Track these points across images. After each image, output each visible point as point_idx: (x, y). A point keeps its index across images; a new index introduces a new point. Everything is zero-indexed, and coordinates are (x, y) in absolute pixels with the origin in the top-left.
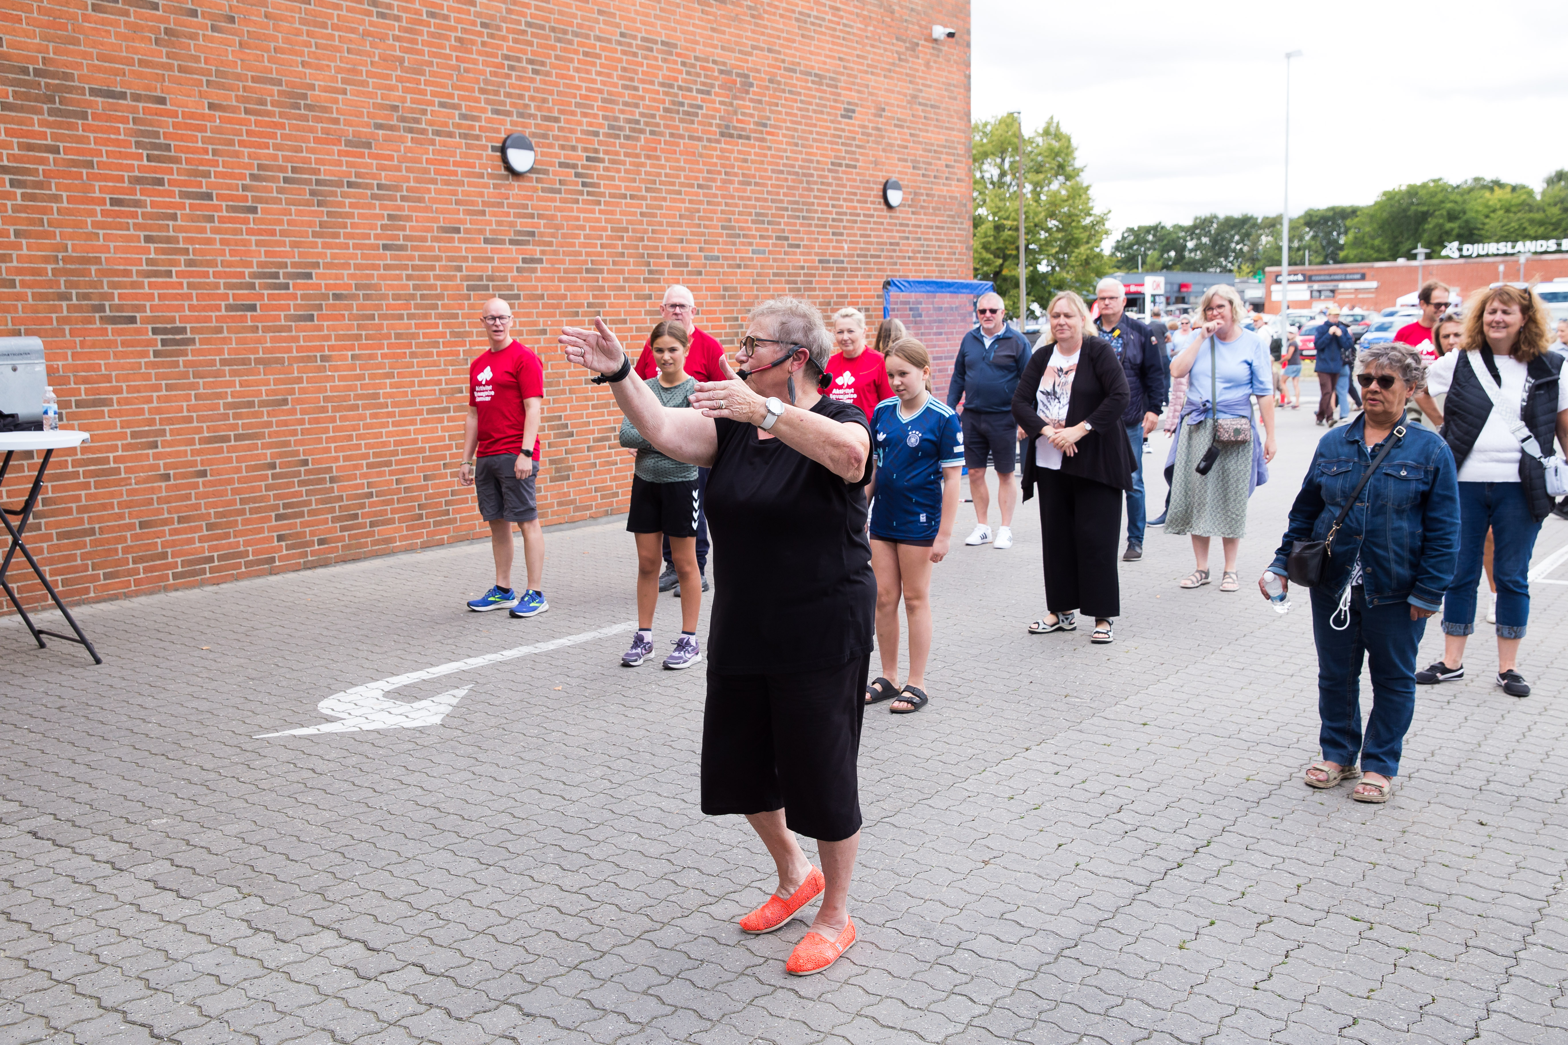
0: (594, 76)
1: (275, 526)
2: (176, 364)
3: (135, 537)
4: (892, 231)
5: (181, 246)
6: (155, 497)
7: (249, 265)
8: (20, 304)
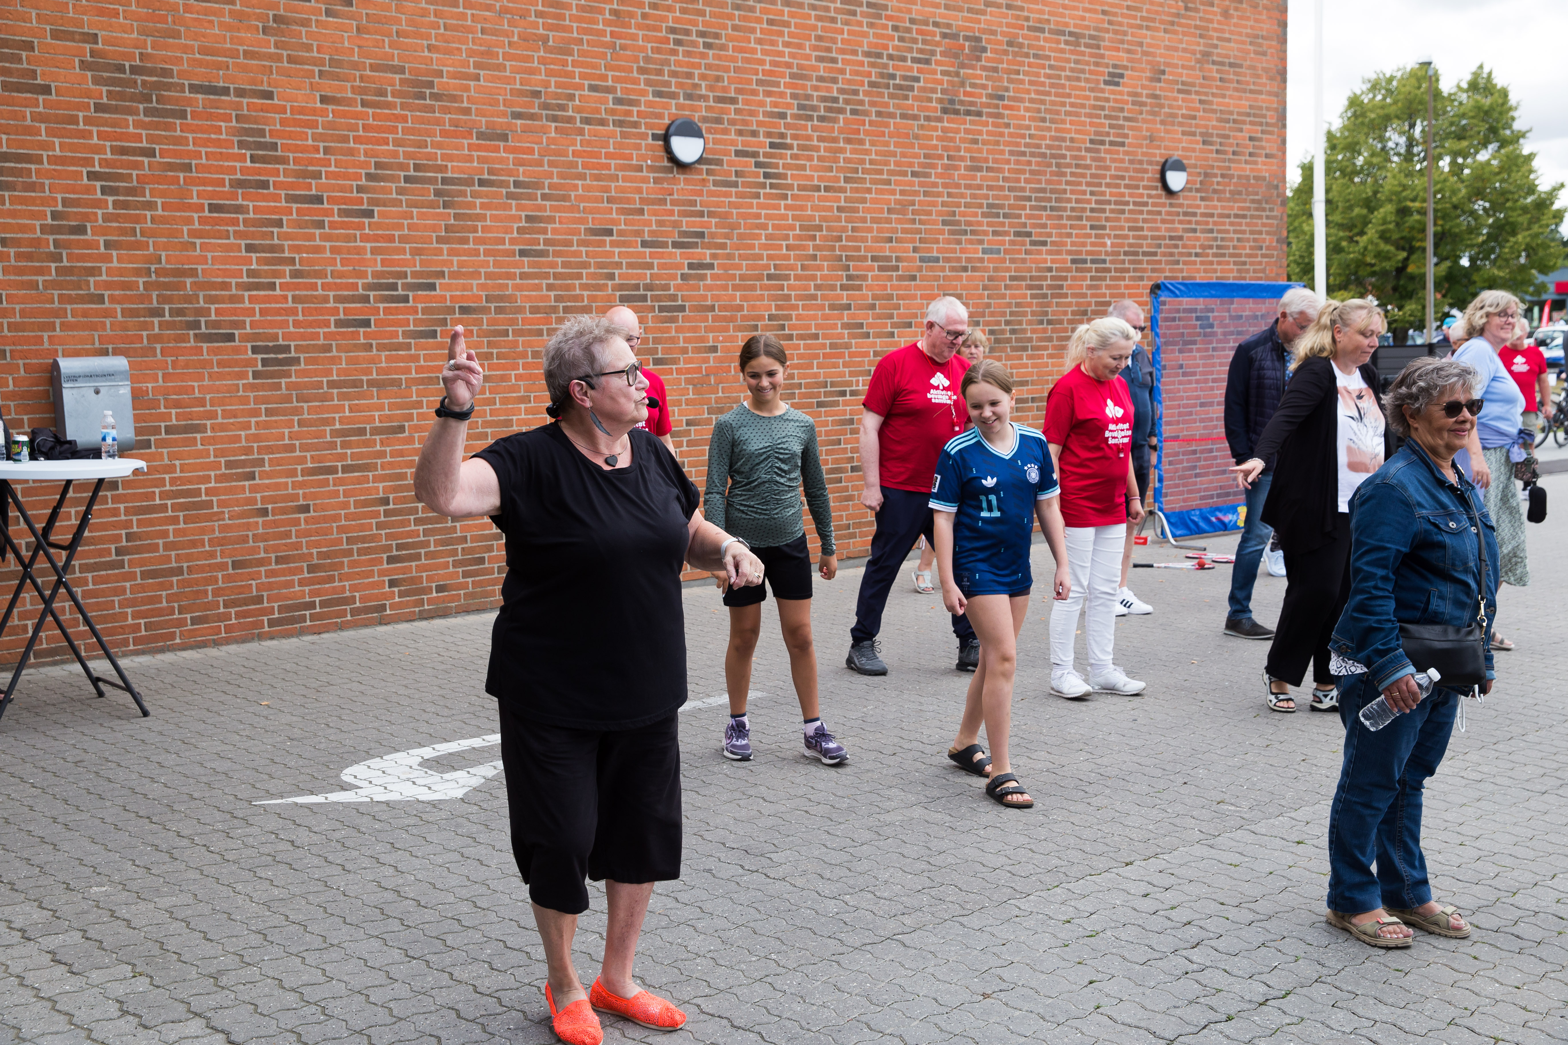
0: (781, 48)
1: (387, 570)
2: (278, 387)
3: (228, 578)
4: (1173, 222)
5: (286, 255)
6: (250, 534)
7: (362, 275)
8: (108, 321)
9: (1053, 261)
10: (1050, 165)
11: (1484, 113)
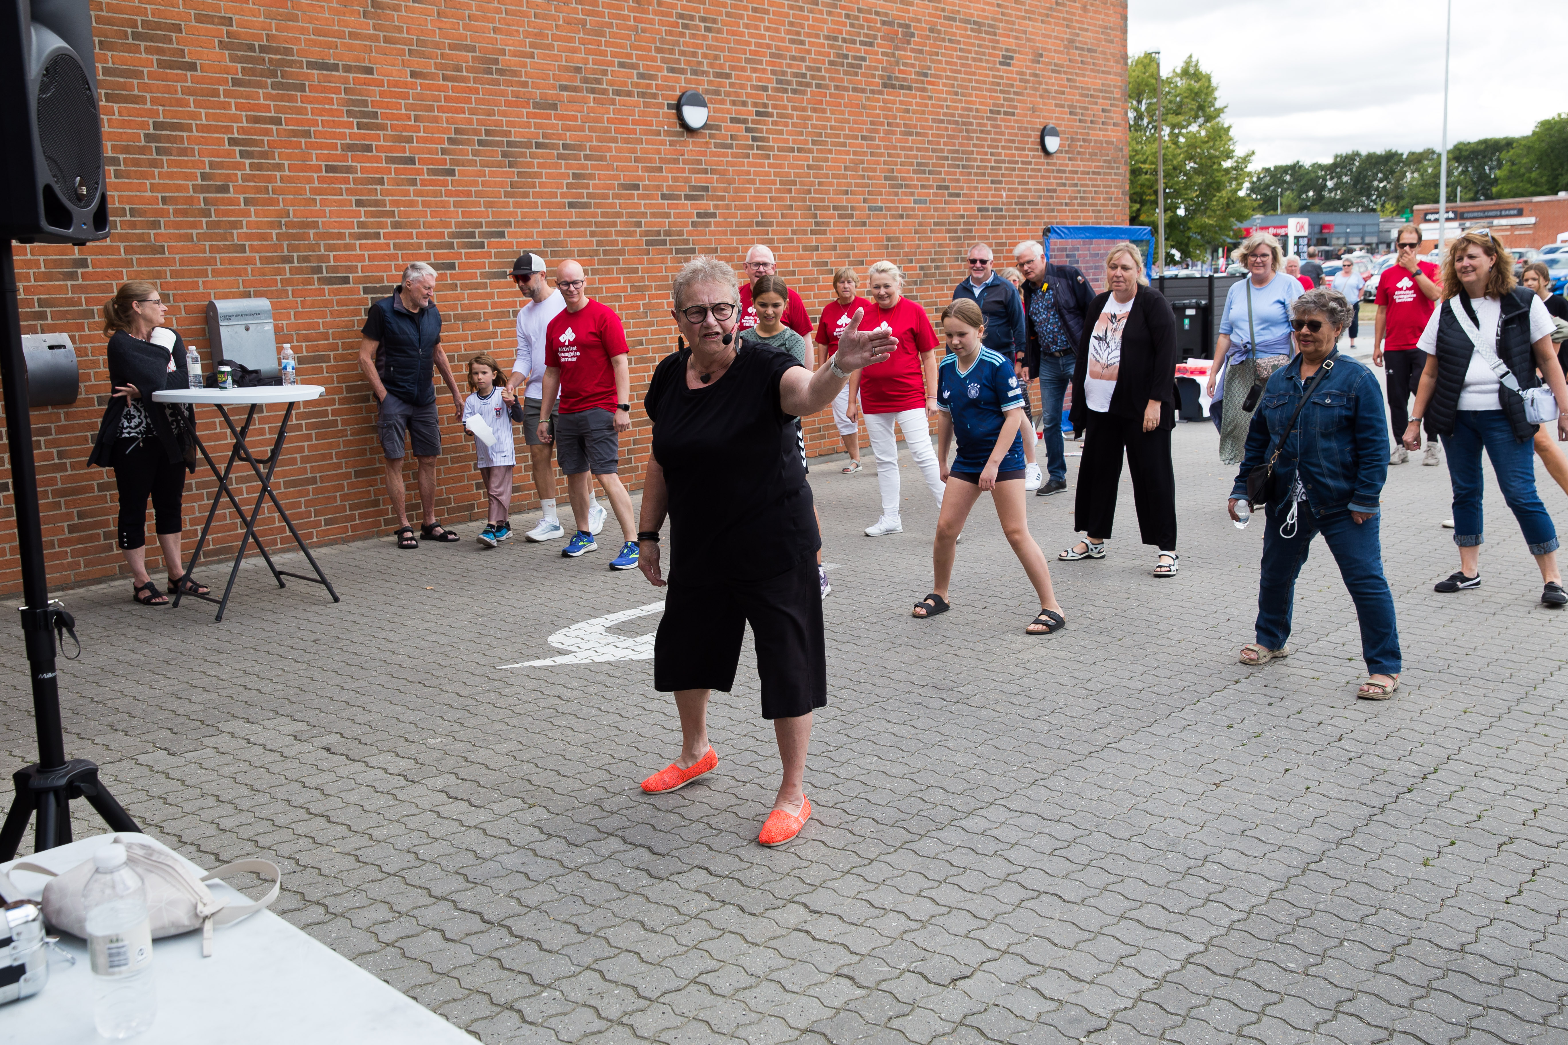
0: (763, 32)
3: (351, 486)
4: (1049, 178)
5: (388, 208)
6: (368, 448)
7: (447, 225)
8: (249, 268)
9: (965, 210)
10: (961, 131)
11: (1195, 94)
